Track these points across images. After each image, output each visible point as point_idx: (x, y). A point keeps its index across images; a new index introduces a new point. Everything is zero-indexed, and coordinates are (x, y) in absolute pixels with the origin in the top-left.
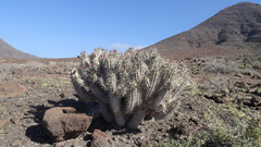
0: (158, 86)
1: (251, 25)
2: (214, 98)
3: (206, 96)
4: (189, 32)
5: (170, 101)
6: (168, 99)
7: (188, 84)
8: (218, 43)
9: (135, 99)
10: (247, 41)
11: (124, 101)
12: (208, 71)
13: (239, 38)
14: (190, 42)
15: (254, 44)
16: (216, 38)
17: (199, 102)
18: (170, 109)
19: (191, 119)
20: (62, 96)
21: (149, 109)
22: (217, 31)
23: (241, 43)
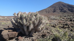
0: (38, 23)
1: (62, 8)
2: (53, 26)
3: (51, 26)
4: (46, 9)
5: (42, 27)
6: (41, 26)
7: (47, 22)
8: (53, 12)
9: (32, 27)
10: (61, 11)
11: (28, 27)
12: (51, 19)
13: (59, 11)
14: (46, 12)
15: (62, 12)
16: (53, 11)
17: (50, 27)
18: (42, 29)
19: (48, 32)
20: (8, 27)
21: (36, 30)
22: (53, 9)
23: (59, 12)
